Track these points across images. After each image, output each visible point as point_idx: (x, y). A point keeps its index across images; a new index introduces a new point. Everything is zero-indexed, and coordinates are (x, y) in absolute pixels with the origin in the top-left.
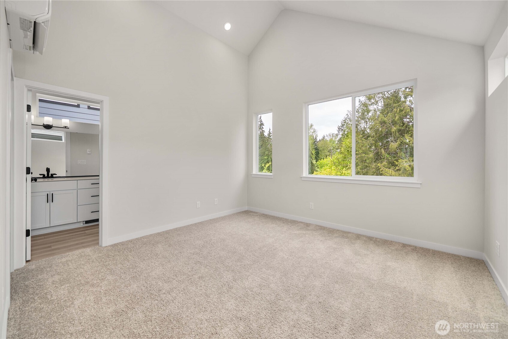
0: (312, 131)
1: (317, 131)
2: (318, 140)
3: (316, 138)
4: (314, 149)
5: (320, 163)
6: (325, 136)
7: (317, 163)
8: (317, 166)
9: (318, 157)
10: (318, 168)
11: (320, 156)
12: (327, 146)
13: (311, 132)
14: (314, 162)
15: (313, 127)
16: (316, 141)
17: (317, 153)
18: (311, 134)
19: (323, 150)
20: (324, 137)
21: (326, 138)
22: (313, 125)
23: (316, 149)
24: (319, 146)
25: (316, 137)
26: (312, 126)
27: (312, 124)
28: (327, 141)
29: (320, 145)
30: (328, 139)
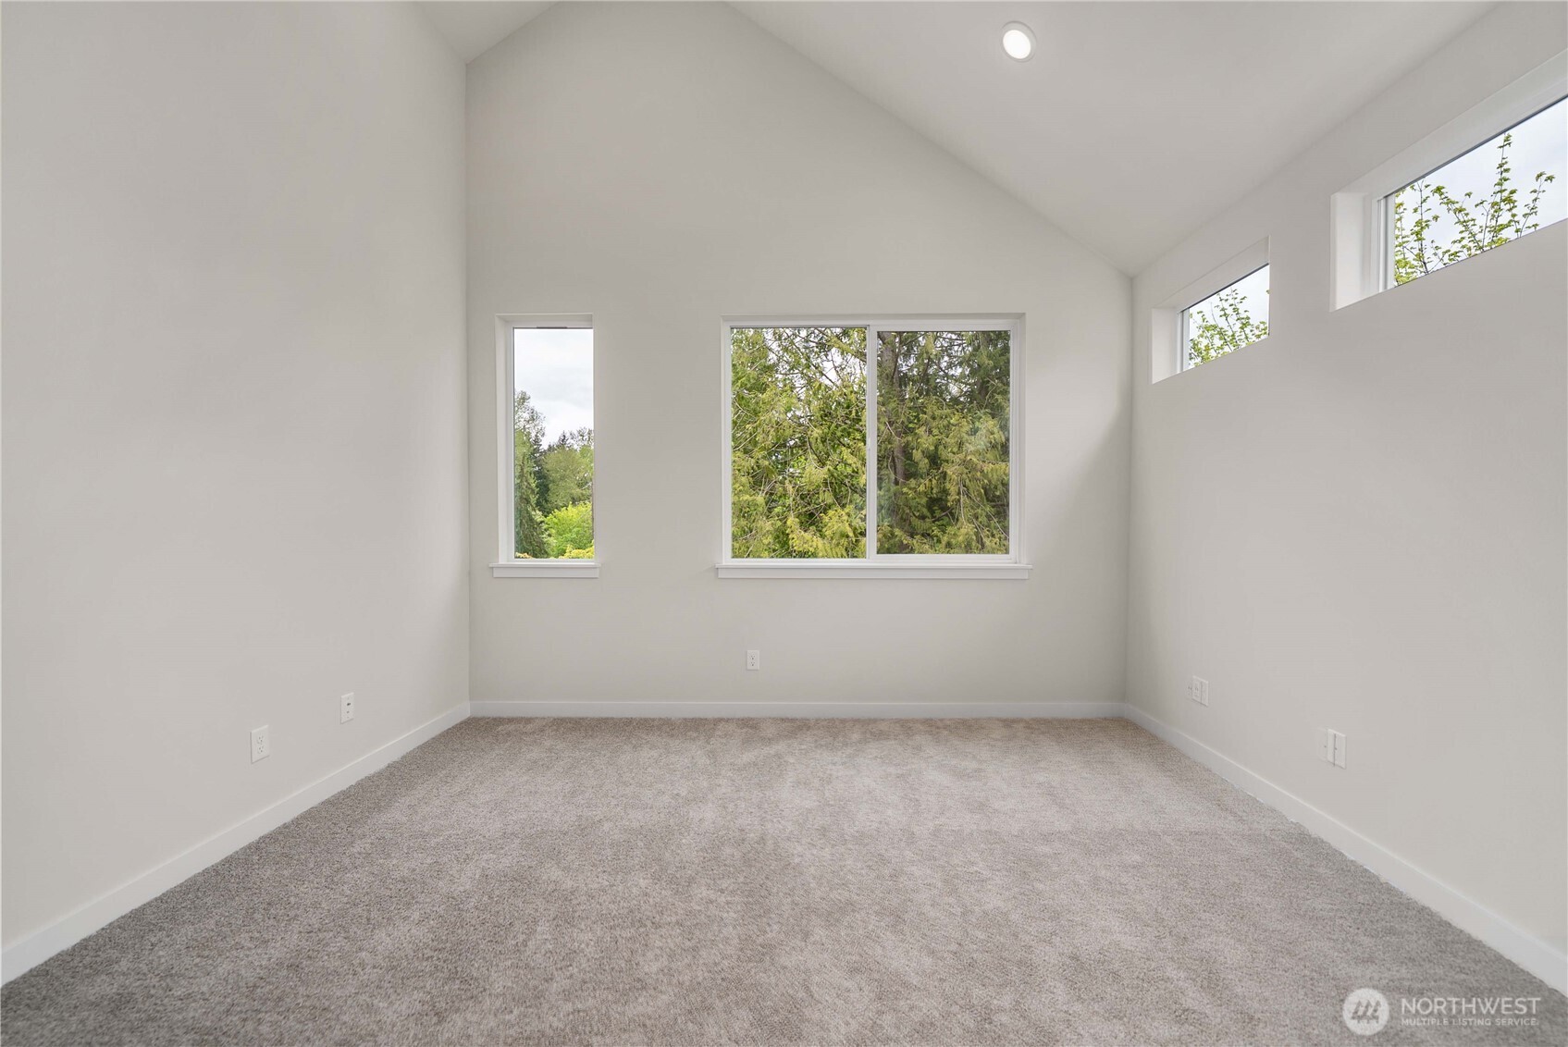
0: (526, 416)
1: (542, 417)
2: (544, 446)
3: (537, 441)
4: (533, 476)
5: (556, 521)
6: (568, 435)
7: (546, 520)
8: (546, 530)
9: (546, 501)
10: (550, 535)
11: (552, 498)
12: (576, 469)
13: (522, 420)
14: (538, 516)
15: (531, 403)
16: (536, 450)
17: (544, 489)
18: (522, 424)
19: (563, 478)
20: (564, 439)
21: (570, 441)
22: (528, 396)
23: (541, 476)
24: (548, 467)
25: (536, 436)
26: (524, 399)
27: (524, 394)
28: (572, 450)
29: (550, 464)
30: (576, 445)
